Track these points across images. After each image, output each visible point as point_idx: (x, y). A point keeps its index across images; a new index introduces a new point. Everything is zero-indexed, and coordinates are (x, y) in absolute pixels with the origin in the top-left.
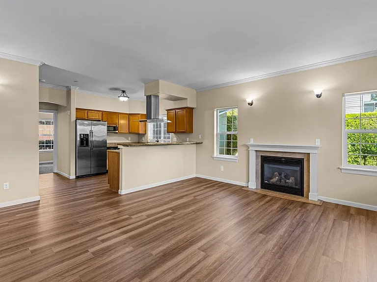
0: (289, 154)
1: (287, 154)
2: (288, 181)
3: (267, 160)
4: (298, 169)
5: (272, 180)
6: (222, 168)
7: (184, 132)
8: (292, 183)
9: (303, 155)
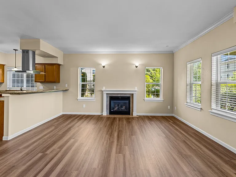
0: (124, 94)
1: (123, 95)
2: (122, 108)
3: (113, 99)
4: (128, 102)
5: (115, 109)
6: (84, 106)
7: (54, 82)
8: (124, 109)
9: (130, 95)
